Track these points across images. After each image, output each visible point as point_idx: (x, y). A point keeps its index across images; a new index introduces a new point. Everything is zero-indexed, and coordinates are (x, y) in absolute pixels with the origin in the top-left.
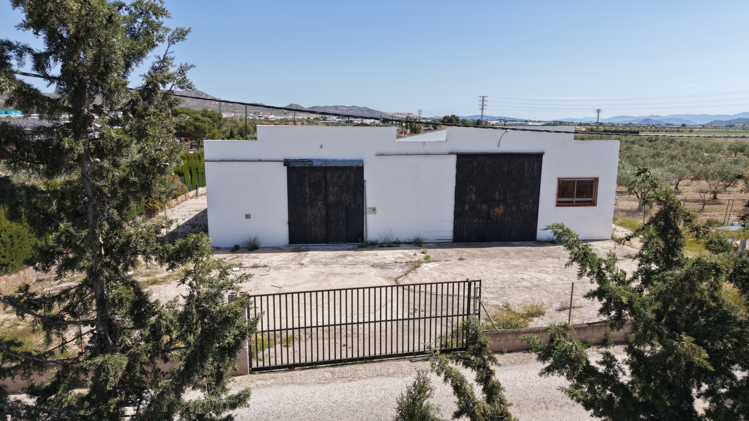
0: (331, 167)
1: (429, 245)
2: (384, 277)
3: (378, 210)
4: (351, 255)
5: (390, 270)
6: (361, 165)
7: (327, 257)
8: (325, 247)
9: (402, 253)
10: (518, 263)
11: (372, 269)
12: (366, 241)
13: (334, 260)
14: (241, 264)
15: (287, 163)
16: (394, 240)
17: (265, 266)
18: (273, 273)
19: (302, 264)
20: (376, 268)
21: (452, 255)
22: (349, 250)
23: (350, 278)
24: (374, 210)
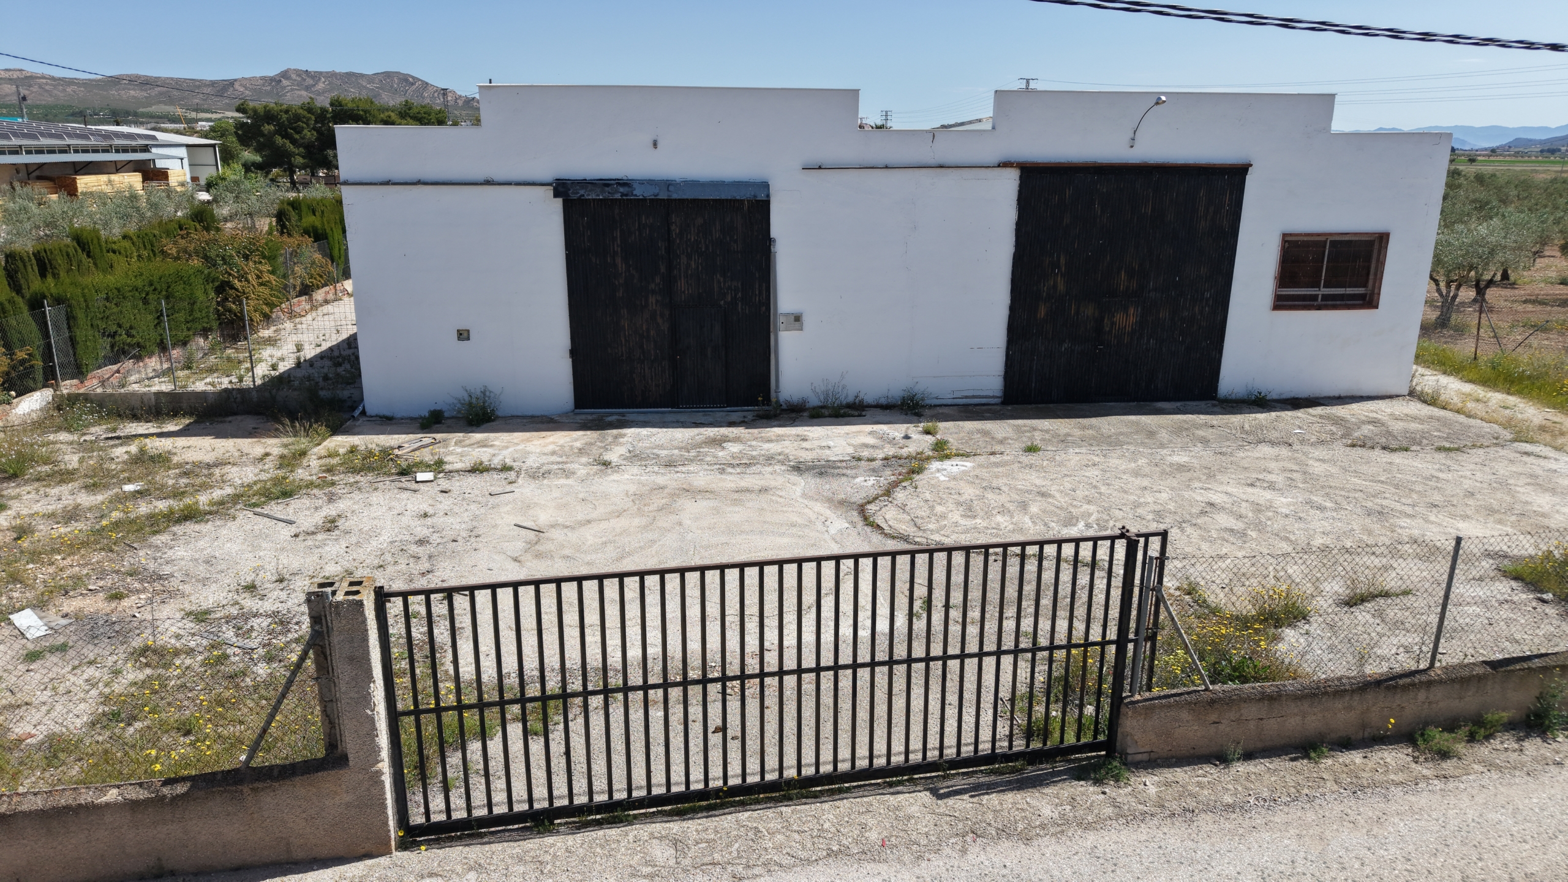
0: (681, 201)
1: (941, 410)
2: (830, 500)
3: (806, 320)
4: (737, 440)
5: (844, 479)
6: (762, 196)
7: (675, 443)
8: (670, 418)
9: (871, 433)
10: (1186, 459)
11: (794, 477)
12: (777, 402)
13: (693, 453)
14: (440, 463)
15: (562, 188)
16: (850, 399)
17: (506, 468)
18: (525, 489)
19: (606, 464)
20: (806, 475)
21: (1006, 438)
22: (731, 424)
23: (736, 502)
24: (798, 318)
